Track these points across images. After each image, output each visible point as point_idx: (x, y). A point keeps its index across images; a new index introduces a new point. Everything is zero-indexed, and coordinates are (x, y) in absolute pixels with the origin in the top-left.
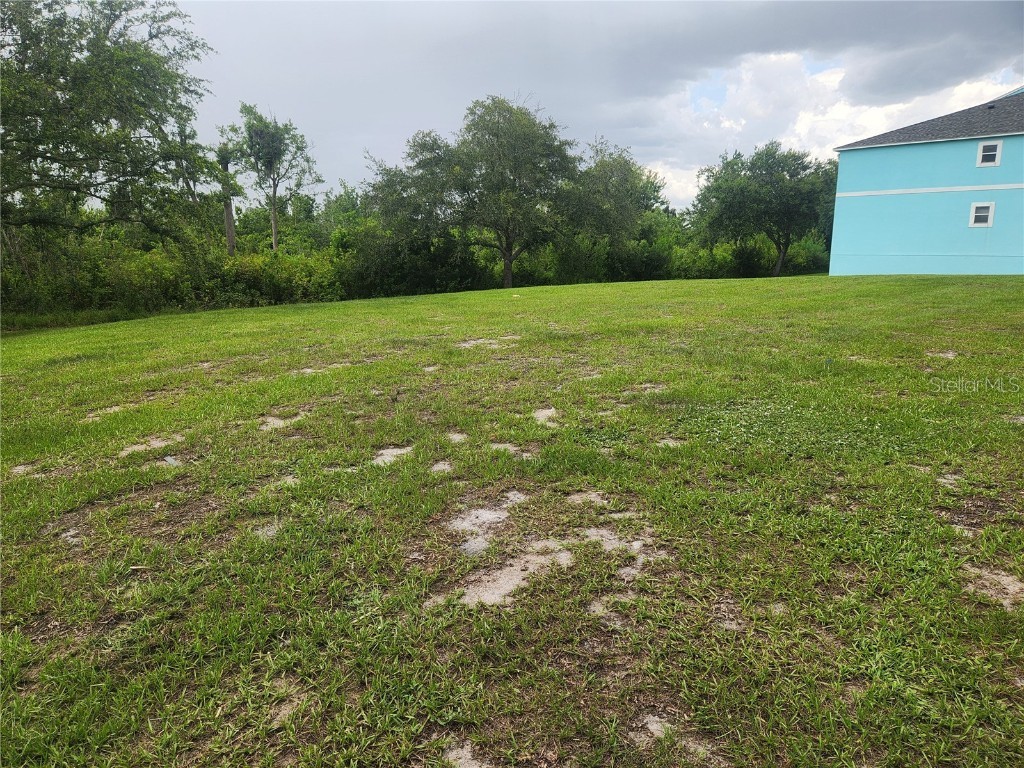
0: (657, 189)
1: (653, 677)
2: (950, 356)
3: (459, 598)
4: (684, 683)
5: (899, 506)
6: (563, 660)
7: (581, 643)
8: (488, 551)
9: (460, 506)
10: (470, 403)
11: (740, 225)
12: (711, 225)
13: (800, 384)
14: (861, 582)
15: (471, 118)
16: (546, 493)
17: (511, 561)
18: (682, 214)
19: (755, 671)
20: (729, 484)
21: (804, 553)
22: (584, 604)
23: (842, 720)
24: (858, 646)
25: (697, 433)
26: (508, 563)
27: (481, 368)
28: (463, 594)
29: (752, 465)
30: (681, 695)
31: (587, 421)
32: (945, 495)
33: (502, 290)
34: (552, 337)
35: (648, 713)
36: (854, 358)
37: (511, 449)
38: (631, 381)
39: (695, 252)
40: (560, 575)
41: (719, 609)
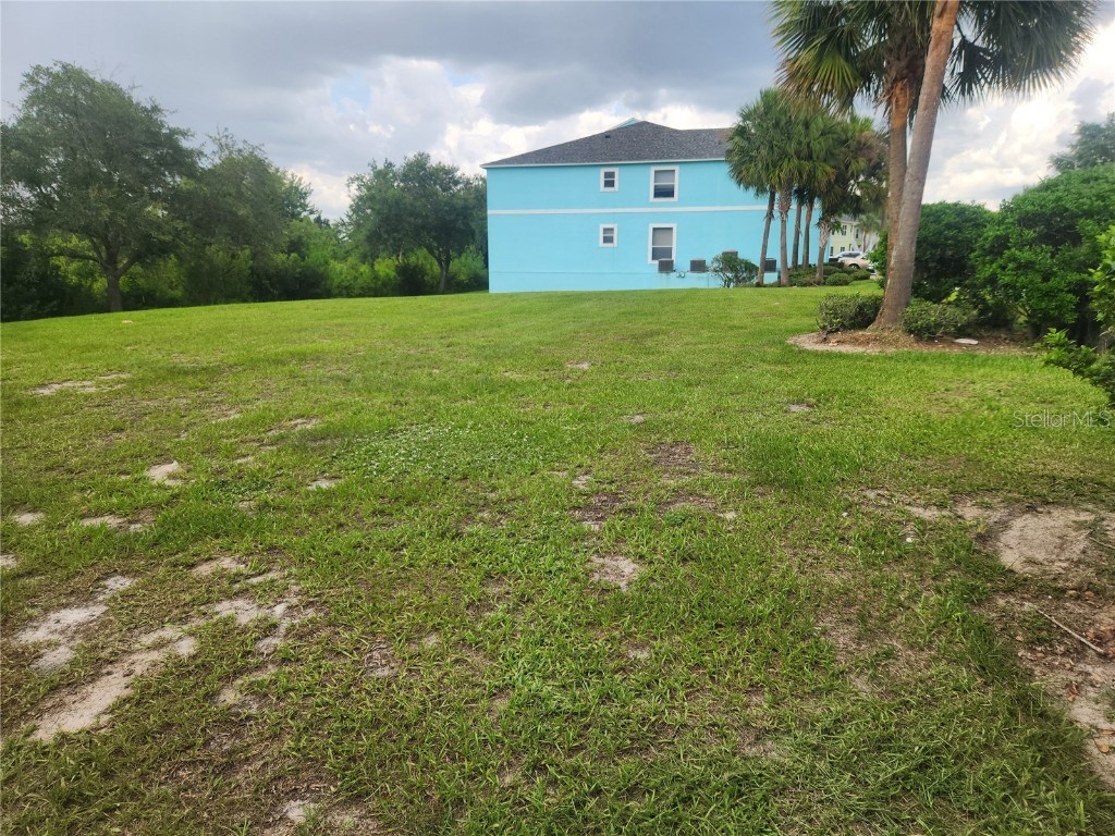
0: (304, 195)
1: (295, 757)
2: (585, 366)
3: (25, 736)
4: (330, 751)
5: (541, 513)
6: (181, 773)
7: (206, 744)
8: (73, 663)
9: (30, 611)
10: (49, 469)
11: (399, 239)
12: (369, 239)
13: (458, 404)
14: (508, 593)
15: (32, 88)
16: (161, 571)
17: (109, 668)
18: (337, 225)
19: (406, 715)
20: (386, 519)
21: (457, 577)
22: (211, 696)
23: (487, 737)
24: (503, 658)
25: (353, 469)
26: (104, 671)
27: (67, 420)
28: (35, 728)
29: (409, 496)
30: (327, 766)
31: (221, 472)
32: (577, 495)
33: (106, 315)
34: (175, 372)
35: (289, 800)
36: (507, 374)
37: (112, 521)
38: (278, 419)
39: (353, 267)
40: (180, 668)
41: (371, 657)
